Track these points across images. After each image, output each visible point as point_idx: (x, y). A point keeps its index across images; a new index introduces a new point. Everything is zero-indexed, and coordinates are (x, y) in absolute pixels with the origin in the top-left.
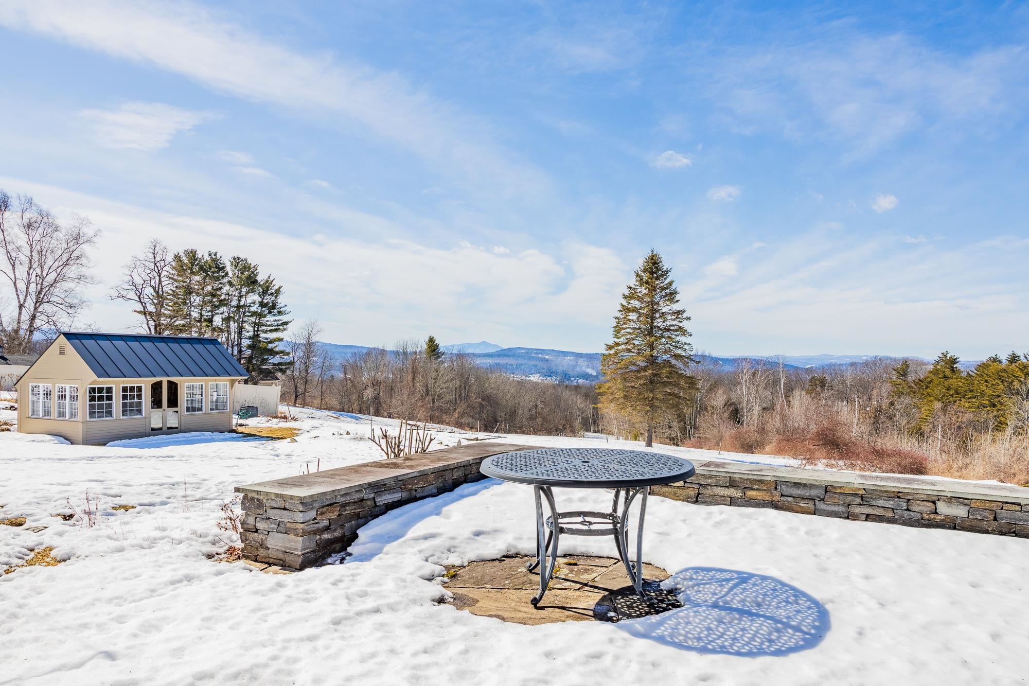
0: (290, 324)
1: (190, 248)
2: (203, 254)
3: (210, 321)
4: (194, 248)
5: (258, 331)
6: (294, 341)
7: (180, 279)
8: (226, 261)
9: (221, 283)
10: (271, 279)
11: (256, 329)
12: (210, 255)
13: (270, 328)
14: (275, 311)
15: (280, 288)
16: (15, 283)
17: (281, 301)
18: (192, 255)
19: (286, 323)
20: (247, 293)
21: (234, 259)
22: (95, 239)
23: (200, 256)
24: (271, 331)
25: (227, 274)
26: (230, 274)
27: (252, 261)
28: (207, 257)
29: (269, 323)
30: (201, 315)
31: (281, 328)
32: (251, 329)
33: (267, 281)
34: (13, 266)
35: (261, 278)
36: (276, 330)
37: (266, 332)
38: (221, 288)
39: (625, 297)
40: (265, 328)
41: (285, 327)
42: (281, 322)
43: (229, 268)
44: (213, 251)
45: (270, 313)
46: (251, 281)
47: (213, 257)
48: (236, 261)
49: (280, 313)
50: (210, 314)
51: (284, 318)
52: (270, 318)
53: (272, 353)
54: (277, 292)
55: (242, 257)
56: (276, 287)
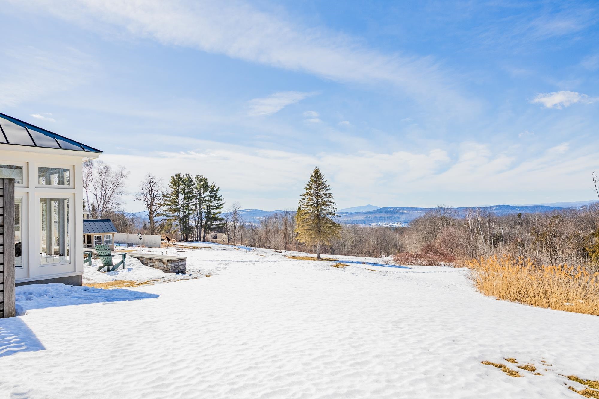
0: (223, 205)
1: (177, 173)
2: (183, 175)
3: (188, 206)
4: (180, 173)
5: (209, 209)
6: (226, 212)
7: (175, 187)
8: (193, 177)
9: (192, 188)
10: (214, 184)
11: (208, 208)
12: (186, 175)
13: (215, 207)
14: (217, 199)
15: (218, 188)
16: (96, 197)
17: (219, 194)
18: (179, 176)
19: (222, 204)
20: (204, 192)
21: (197, 176)
22: (128, 175)
23: (182, 176)
24: (215, 208)
25: (194, 184)
26: (196, 183)
27: (205, 177)
28: (185, 177)
29: (214, 205)
30: (184, 204)
31: (220, 207)
32: (206, 208)
33: (212, 186)
34: (96, 190)
35: (210, 184)
36: (217, 208)
37: (213, 209)
38: (192, 190)
39: (307, 189)
40: (213, 208)
41: (222, 206)
42: (219, 204)
43: (194, 181)
44: (187, 173)
45: (214, 200)
46: (205, 186)
47: (188, 176)
48: (198, 177)
49: (219, 200)
50: (187, 202)
51: (221, 202)
52: (214, 203)
53: (216, 219)
54: (217, 190)
55: (200, 175)
56: (217, 188)
